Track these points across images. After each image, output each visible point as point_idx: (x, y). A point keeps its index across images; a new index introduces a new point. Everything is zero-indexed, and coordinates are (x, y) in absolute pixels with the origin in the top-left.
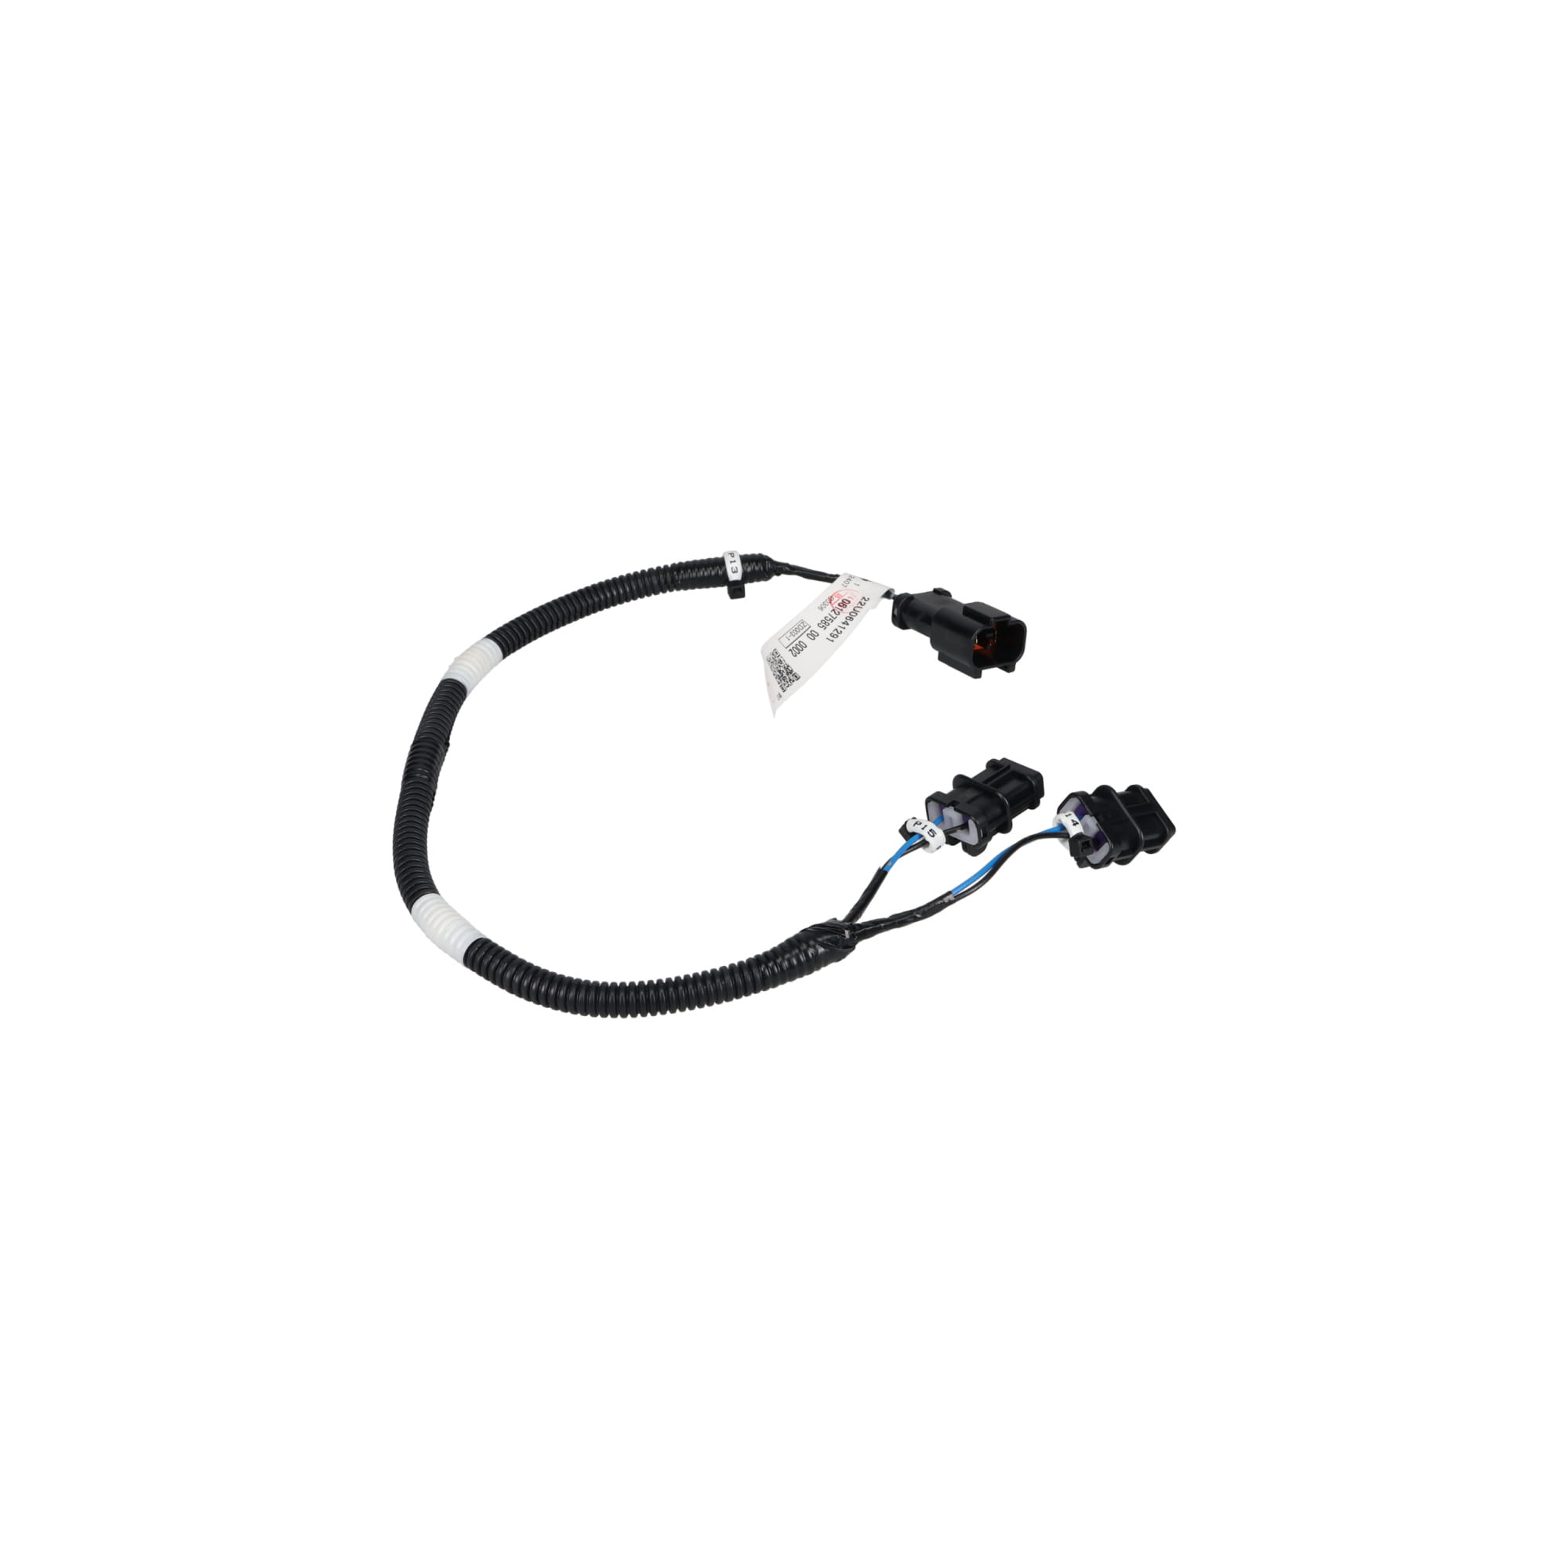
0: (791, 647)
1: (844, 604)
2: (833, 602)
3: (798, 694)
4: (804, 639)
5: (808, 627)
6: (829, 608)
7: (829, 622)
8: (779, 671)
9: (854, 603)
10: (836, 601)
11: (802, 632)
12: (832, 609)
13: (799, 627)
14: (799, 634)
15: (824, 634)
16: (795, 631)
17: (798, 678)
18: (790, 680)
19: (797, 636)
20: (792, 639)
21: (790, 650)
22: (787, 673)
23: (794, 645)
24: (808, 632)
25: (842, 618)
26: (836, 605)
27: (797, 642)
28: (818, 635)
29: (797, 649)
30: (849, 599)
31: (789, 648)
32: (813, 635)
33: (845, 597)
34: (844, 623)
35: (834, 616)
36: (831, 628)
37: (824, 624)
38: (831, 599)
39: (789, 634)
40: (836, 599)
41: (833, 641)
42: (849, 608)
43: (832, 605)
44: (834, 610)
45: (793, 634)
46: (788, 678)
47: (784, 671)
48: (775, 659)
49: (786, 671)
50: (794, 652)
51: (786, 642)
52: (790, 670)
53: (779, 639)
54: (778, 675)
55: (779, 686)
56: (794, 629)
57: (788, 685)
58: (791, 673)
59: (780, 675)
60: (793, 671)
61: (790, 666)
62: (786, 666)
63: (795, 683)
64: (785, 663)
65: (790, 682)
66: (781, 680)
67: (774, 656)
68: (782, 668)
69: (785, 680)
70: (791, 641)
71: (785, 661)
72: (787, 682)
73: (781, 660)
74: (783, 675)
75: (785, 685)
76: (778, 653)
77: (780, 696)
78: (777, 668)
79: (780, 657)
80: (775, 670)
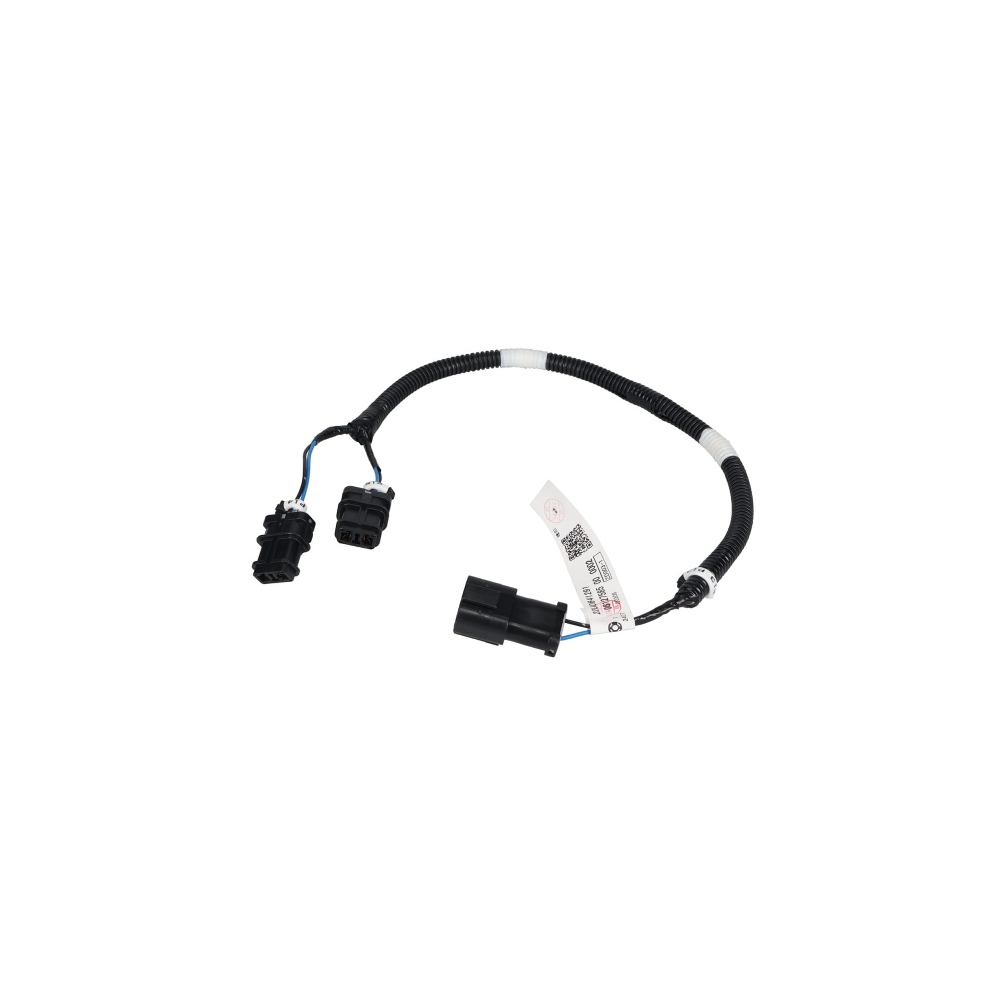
0: (593, 561)
1: (607, 607)
2: (614, 603)
3: (559, 552)
4: (597, 574)
5: (605, 580)
6: (611, 598)
7: (600, 594)
8: (576, 543)
11: (603, 575)
12: (609, 599)
13: (606, 574)
14: (602, 572)
15: (593, 587)
16: (605, 570)
17: (571, 558)
18: (570, 552)
19: (601, 570)
20: (600, 565)
21: (592, 561)
22: (575, 551)
23: (595, 565)
24: (601, 579)
25: (596, 599)
26: (610, 603)
27: (596, 568)
28: (594, 583)
29: (591, 566)
30: (608, 611)
31: (593, 559)
32: (596, 581)
33: (612, 610)
34: (591, 599)
35: (602, 598)
36: (594, 592)
37: (601, 591)
38: (618, 602)
39: (604, 564)
41: (583, 588)
43: (612, 601)
44: (607, 599)
45: (603, 568)
46: (572, 550)
47: (577, 547)
48: (585, 542)
49: (577, 549)
50: (589, 563)
51: (598, 558)
52: (577, 553)
53: (600, 552)
54: (573, 540)
55: (565, 537)
56: (607, 570)
57: (567, 547)
58: (575, 555)
59: (573, 542)
60: (576, 556)
61: (580, 554)
62: (580, 552)
63: (569, 554)
64: (582, 551)
65: (568, 550)
66: (569, 541)
67: (586, 542)
68: (578, 547)
69: (570, 545)
70: (598, 564)
71: (584, 552)
72: (569, 548)
73: (584, 548)
74: (574, 545)
75: (567, 544)
76: (589, 547)
77: (558, 535)
78: (578, 541)
79: (585, 549)
80: (575, 536)
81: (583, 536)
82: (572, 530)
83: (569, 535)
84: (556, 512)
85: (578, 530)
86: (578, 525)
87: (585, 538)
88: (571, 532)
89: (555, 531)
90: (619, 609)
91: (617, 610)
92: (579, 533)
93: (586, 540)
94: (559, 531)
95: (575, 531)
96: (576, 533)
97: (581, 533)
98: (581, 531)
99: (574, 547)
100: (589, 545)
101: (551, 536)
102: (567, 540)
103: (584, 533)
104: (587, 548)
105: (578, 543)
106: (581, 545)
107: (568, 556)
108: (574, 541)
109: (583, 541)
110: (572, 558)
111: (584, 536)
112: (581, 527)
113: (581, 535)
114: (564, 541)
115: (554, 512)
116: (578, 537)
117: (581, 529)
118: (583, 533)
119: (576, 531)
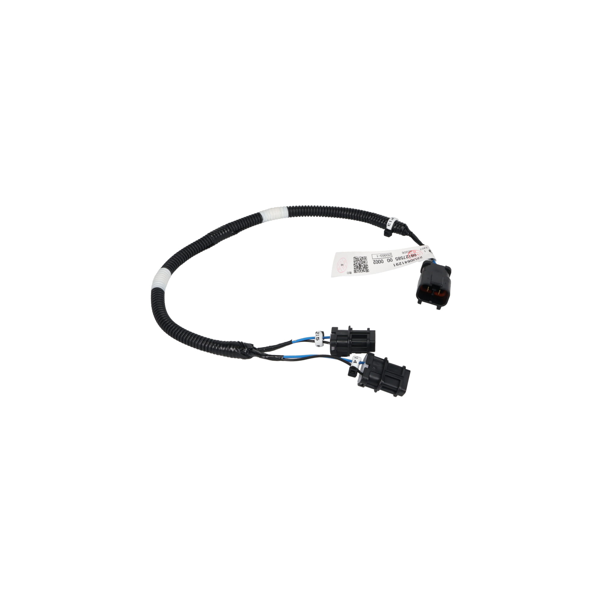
0: (375, 260)
1: (413, 256)
2: (410, 253)
3: (361, 276)
4: (385, 260)
5: (391, 256)
6: (407, 254)
7: (401, 259)
8: (360, 265)
9: (417, 256)
10: (412, 253)
11: (387, 257)
13: (387, 255)
14: (385, 257)
15: (395, 262)
18: (363, 270)
19: (383, 257)
20: (380, 257)
21: (375, 261)
22: (364, 268)
23: (378, 260)
24: (389, 258)
25: (407, 260)
26: (410, 255)
27: (380, 260)
28: (392, 261)
29: (378, 262)
30: (417, 255)
32: (390, 260)
34: (405, 262)
35: (405, 258)
36: (399, 262)
37: (399, 258)
39: (380, 255)
40: (413, 252)
41: (395, 266)
42: (414, 257)
44: (407, 256)
45: (382, 256)
46: (362, 269)
48: (363, 260)
49: (363, 266)
50: (375, 262)
51: (375, 257)
52: (366, 267)
53: (372, 255)
54: (358, 266)
55: (354, 269)
56: (384, 254)
57: (360, 271)
58: (366, 268)
59: (359, 266)
60: (367, 268)
61: (367, 266)
62: (366, 265)
63: (364, 272)
64: (366, 264)
65: (361, 271)
66: (357, 268)
67: (363, 259)
68: (362, 265)
69: (359, 269)
70: (378, 258)
71: (367, 263)
72: (361, 270)
73: (365, 262)
74: (360, 267)
75: (358, 270)
77: (350, 273)
78: (360, 263)
79: (366, 261)
80: (357, 263)
81: (359, 259)
83: (354, 266)
86: (354, 258)
87: (361, 259)
88: (354, 264)
89: (348, 273)
90: (416, 251)
92: (357, 260)
93: (362, 259)
94: (349, 271)
96: (356, 262)
98: (357, 259)
99: (362, 267)
100: (365, 258)
101: (350, 277)
103: (359, 258)
106: (363, 263)
108: (358, 265)
109: (362, 261)
110: (367, 271)
111: (360, 258)
114: (355, 271)
116: (358, 262)
117: (356, 258)
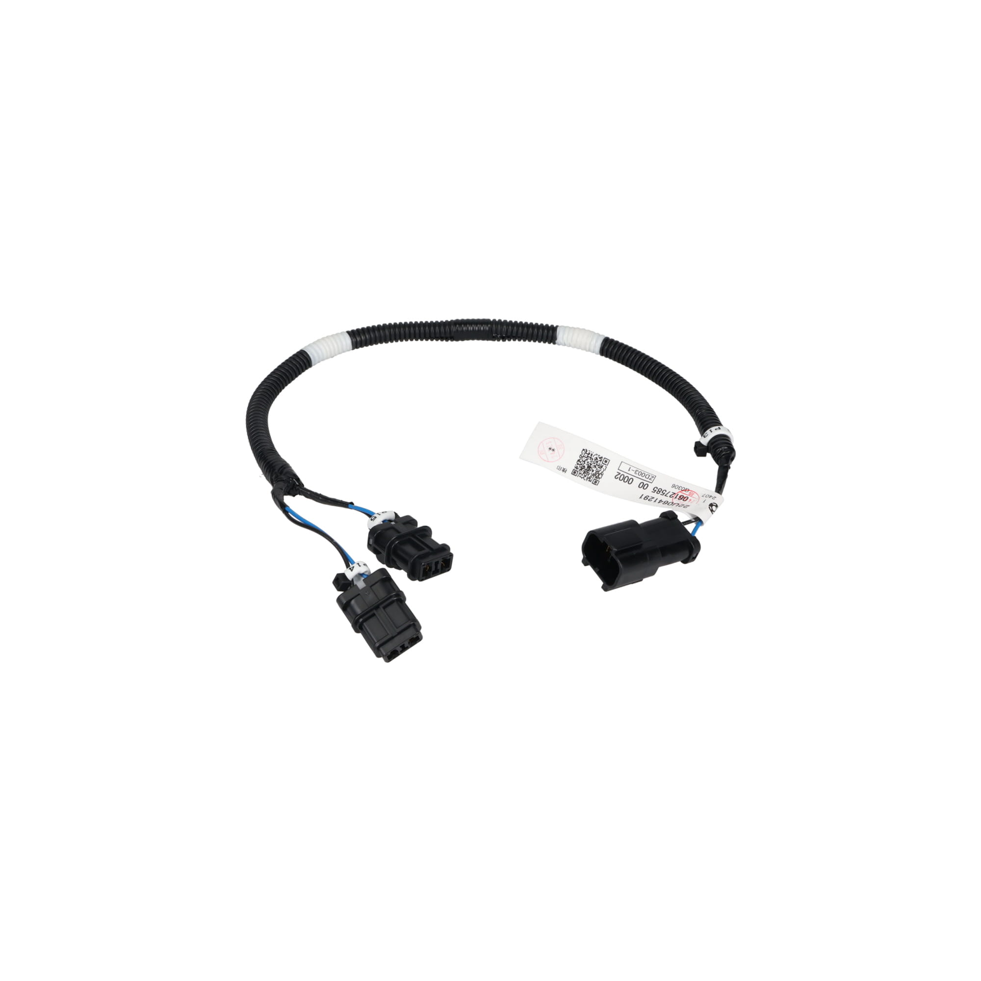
0: (622, 473)
1: (682, 499)
2: (684, 492)
3: (580, 486)
4: (637, 482)
5: (651, 481)
6: (675, 491)
7: (661, 493)
8: (589, 467)
9: (687, 502)
10: (686, 494)
11: (644, 478)
13: (647, 475)
14: (640, 477)
15: (648, 492)
16: (643, 473)
17: (595, 483)
18: (589, 478)
19: (637, 476)
20: (633, 473)
21: (620, 474)
22: (593, 475)
23: (626, 475)
24: (645, 482)
25: (669, 499)
26: (680, 494)
27: (630, 477)
28: (645, 489)
29: (624, 478)
30: (688, 500)
31: (620, 472)
32: (643, 486)
33: (690, 498)
34: (660, 501)
35: (668, 495)
36: (654, 495)
37: (658, 491)
38: (685, 490)
39: (635, 470)
40: (688, 493)
41: (641, 497)
43: (680, 492)
44: (675, 494)
45: (637, 472)
46: (590, 476)
47: (593, 471)
48: (599, 462)
49: (594, 472)
50: (619, 476)
51: (624, 468)
52: (599, 475)
53: (622, 462)
54: (584, 467)
55: (574, 468)
56: (639, 471)
57: (583, 476)
58: (596, 478)
59: (586, 468)
60: (599, 478)
61: (602, 475)
62: (600, 472)
64: (602, 471)
65: (585, 478)
66: (581, 469)
67: (601, 461)
68: (594, 469)
69: (584, 473)
70: (629, 472)
71: (604, 470)
72: (585, 476)
73: (602, 467)
74: (588, 470)
75: (580, 474)
76: (607, 464)
77: (564, 471)
78: (591, 464)
79: (604, 467)
80: (584, 461)
81: (594, 458)
82: (579, 458)
83: (578, 464)
84: (553, 450)
85: (586, 454)
86: (584, 450)
87: (597, 458)
88: (579, 461)
89: (559, 468)
90: (695, 494)
91: (695, 495)
92: (588, 457)
93: (599, 459)
94: (563, 466)
95: (582, 457)
96: (584, 459)
97: (590, 456)
98: (588, 454)
99: (590, 472)
100: (606, 461)
101: (558, 476)
102: (578, 470)
103: (594, 455)
104: (604, 465)
105: (591, 466)
106: (597, 466)
107: (591, 483)
108: (586, 466)
109: (597, 462)
111: (596, 456)
112: (588, 450)
113: (591, 458)
114: (575, 473)
115: (551, 451)
116: (589, 460)
117: (588, 452)
118: (592, 455)
119: (584, 456)
